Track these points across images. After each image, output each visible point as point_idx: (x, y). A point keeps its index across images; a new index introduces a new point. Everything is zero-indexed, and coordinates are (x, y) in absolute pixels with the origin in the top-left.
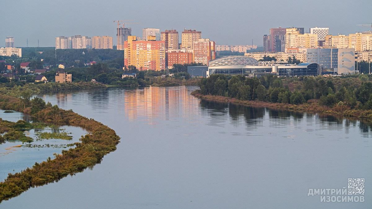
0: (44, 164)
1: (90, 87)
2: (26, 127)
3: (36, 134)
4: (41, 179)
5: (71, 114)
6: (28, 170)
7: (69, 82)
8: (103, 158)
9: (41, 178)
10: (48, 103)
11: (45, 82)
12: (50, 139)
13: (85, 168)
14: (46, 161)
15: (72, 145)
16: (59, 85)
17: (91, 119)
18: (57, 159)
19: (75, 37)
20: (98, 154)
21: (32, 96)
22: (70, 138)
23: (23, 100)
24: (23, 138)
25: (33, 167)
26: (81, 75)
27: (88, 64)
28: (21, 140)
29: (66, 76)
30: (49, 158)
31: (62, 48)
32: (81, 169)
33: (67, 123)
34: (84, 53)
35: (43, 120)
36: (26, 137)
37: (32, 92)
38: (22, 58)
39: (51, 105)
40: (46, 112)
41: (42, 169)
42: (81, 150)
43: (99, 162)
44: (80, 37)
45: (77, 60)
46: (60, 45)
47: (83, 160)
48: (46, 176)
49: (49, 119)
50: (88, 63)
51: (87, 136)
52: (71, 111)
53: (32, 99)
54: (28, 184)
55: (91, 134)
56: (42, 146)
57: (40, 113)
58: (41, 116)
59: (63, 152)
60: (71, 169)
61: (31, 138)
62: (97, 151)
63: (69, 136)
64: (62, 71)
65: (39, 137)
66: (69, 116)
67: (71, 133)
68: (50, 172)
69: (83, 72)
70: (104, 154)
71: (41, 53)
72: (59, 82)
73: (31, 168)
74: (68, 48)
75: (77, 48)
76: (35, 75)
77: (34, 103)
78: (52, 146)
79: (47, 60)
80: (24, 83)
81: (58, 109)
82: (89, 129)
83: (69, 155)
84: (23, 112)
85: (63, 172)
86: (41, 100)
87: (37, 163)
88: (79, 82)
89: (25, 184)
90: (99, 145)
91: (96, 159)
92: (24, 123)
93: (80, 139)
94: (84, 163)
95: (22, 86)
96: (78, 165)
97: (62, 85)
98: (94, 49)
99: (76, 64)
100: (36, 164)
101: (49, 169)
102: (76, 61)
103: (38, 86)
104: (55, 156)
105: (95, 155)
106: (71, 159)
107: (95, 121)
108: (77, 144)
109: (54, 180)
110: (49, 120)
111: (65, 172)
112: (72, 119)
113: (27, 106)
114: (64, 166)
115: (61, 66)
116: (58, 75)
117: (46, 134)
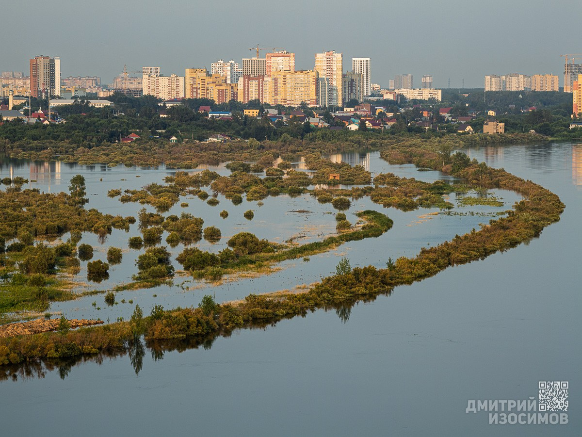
0: (466, 237)
1: (528, 139)
2: (445, 190)
3: (457, 198)
4: (462, 256)
5: (503, 173)
6: (446, 244)
7: (501, 133)
8: (542, 231)
9: (462, 254)
10: (474, 159)
11: (471, 133)
12: (475, 205)
13: (519, 243)
14: (470, 233)
15: (502, 213)
16: (488, 137)
17: (528, 180)
18: (484, 231)
19: (510, 76)
20: (537, 226)
21: (453, 151)
22: (501, 205)
23: (442, 155)
24: (440, 204)
25: (454, 240)
26: (517, 125)
27: (525, 111)
28: (439, 207)
29: (497, 125)
30: (474, 230)
31: (493, 89)
32: (513, 244)
33: (498, 185)
34: (520, 96)
35: (467, 181)
36: (444, 202)
37: (453, 146)
38: (442, 102)
39: (477, 162)
40: (471, 170)
41: (464, 243)
42: (514, 219)
43: (537, 235)
44: (517, 75)
45: (511, 104)
46: (491, 85)
47: (517, 233)
48: (468, 252)
49: (474, 179)
50: (526, 109)
51: (522, 203)
52: (503, 170)
53: (453, 153)
54: (446, 261)
55: (527, 200)
56: (464, 214)
57: (463, 172)
58: (464, 176)
59: (491, 222)
60: (500, 244)
61: (451, 204)
62: (535, 221)
63: (499, 203)
64: (491, 119)
65: (461, 203)
66: (499, 176)
67: (502, 198)
68: (474, 247)
69: (519, 121)
70: (543, 226)
71: (466, 95)
72: (488, 133)
73: (450, 242)
74: (501, 90)
75: (513, 90)
76: (457, 123)
77: (455, 159)
78: (477, 214)
79: (473, 105)
80: (443, 134)
81: (486, 167)
82: (525, 193)
83: (500, 226)
84: (441, 171)
85: (490, 247)
86: (465, 156)
87: (458, 235)
88: (513, 133)
89: (441, 261)
90: (537, 214)
91: (533, 232)
92: (442, 185)
93: (513, 206)
94: (518, 236)
95: (441, 137)
96: (510, 239)
97: (492, 137)
98: (534, 91)
99: (510, 111)
100: (457, 237)
101: (473, 243)
102: (510, 106)
103: (461, 138)
104: (480, 227)
105: (532, 226)
106: (502, 231)
107: (534, 184)
108: (509, 213)
109: (479, 258)
110: (474, 181)
111: (493, 247)
112: (503, 181)
113: (446, 163)
114: (492, 240)
115: (491, 113)
116: (487, 124)
117: (469, 198)
